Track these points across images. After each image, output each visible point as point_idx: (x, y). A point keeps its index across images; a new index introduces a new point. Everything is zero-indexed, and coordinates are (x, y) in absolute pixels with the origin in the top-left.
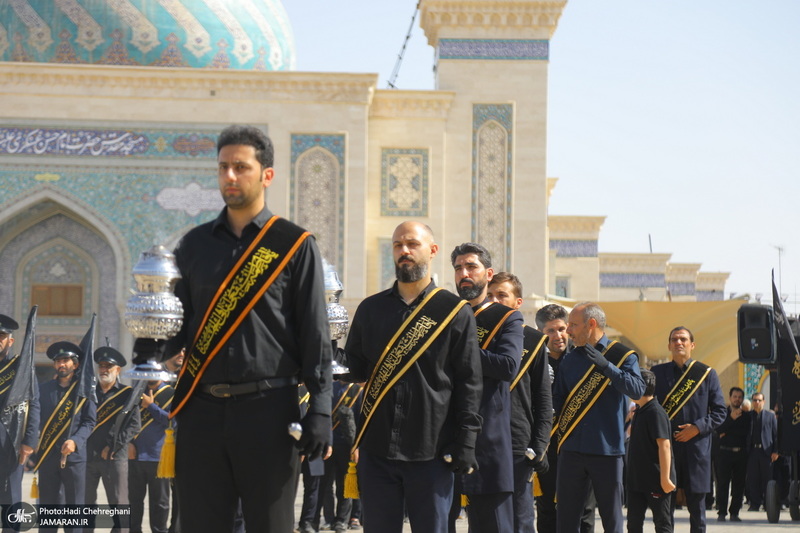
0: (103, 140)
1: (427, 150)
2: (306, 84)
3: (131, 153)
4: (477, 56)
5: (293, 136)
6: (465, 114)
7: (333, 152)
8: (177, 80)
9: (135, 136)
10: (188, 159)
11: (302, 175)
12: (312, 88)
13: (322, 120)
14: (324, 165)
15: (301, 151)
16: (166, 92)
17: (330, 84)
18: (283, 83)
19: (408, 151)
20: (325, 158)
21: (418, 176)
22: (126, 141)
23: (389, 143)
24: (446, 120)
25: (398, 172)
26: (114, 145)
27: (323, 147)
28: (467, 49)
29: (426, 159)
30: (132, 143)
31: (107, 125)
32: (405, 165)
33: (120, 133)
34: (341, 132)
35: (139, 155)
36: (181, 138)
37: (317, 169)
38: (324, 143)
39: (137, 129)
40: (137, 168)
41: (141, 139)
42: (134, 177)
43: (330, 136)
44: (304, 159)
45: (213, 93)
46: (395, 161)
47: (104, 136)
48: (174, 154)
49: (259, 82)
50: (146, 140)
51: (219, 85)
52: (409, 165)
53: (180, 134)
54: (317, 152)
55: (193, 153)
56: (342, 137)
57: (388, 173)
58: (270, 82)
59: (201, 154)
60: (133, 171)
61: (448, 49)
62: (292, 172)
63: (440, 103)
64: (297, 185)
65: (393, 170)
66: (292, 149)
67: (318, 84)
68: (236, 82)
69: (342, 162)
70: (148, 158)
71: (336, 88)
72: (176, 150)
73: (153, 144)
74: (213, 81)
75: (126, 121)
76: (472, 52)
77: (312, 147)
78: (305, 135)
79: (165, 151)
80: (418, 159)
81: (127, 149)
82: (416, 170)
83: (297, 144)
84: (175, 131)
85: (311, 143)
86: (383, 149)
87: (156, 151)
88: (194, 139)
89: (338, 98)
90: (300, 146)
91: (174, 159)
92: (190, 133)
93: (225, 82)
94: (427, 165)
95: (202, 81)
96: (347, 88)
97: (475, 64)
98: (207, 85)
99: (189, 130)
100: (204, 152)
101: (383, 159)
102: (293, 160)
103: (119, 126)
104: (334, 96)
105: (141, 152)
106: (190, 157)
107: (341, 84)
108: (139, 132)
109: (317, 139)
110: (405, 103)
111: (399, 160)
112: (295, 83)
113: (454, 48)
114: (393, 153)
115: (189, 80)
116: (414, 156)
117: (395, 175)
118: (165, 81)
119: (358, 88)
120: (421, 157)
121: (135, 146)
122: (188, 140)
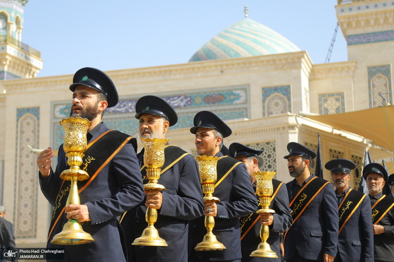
0: (171, 101)
1: (343, 93)
2: (268, 61)
3: (185, 106)
4: (369, 42)
5: (263, 89)
6: (363, 72)
7: (285, 95)
8: (204, 67)
9: (186, 98)
10: (211, 106)
11: (269, 108)
12: (271, 63)
13: (278, 79)
14: (280, 102)
15: (268, 96)
16: (200, 74)
17: (281, 60)
18: (256, 62)
19: (333, 95)
20: (280, 98)
21: (339, 107)
22: (182, 100)
23: (322, 92)
24: (353, 77)
25: (328, 106)
26: (176, 103)
27: (279, 92)
28: (362, 38)
29: (343, 98)
30: (185, 101)
31: (173, 94)
32: (332, 102)
33: (179, 97)
34: (288, 84)
35: (188, 107)
36: (208, 96)
37: (277, 104)
38: (279, 91)
39: (187, 94)
40: (187, 113)
41: (189, 99)
42: (186, 118)
43: (283, 87)
44: (269, 100)
45: (222, 72)
46: (327, 100)
47: (172, 99)
48: (204, 104)
49: (244, 63)
50: (191, 98)
51: (225, 67)
52: (334, 102)
53: (207, 94)
54: (276, 96)
55: (214, 103)
56: (289, 86)
57: (323, 107)
58: (250, 63)
59: (217, 102)
60: (185, 115)
61: (352, 40)
62: (264, 107)
63: (349, 68)
64: (266, 114)
65: (326, 105)
66: (263, 95)
67: (274, 61)
68: (233, 65)
69: (289, 99)
70: (192, 108)
71: (284, 61)
72: (205, 102)
73: (194, 101)
74: (221, 66)
75: (181, 91)
76: (366, 40)
77: (273, 93)
78: (269, 88)
79: (200, 103)
80: (339, 98)
81: (182, 104)
82: (338, 104)
83: (265, 93)
84: (205, 93)
85: (273, 91)
86: (319, 95)
87: (196, 104)
88: (214, 96)
89: (286, 67)
90: (267, 94)
91: (205, 106)
92: (212, 93)
93: (227, 65)
94: (344, 101)
95: (216, 66)
96: (290, 60)
97: (367, 46)
98: (219, 68)
99: (211, 92)
100: (219, 102)
101: (320, 100)
102: (264, 101)
103: (178, 93)
104: (283, 66)
105: (189, 105)
106: (212, 105)
107: (286, 59)
108: (188, 95)
109: (276, 89)
110: (330, 70)
111: (328, 100)
112: (262, 62)
113: (355, 39)
114: (325, 96)
115: (210, 67)
116: (336, 97)
117: (327, 108)
118: (199, 68)
119: (296, 60)
120: (340, 97)
121: (187, 102)
122: (211, 97)
